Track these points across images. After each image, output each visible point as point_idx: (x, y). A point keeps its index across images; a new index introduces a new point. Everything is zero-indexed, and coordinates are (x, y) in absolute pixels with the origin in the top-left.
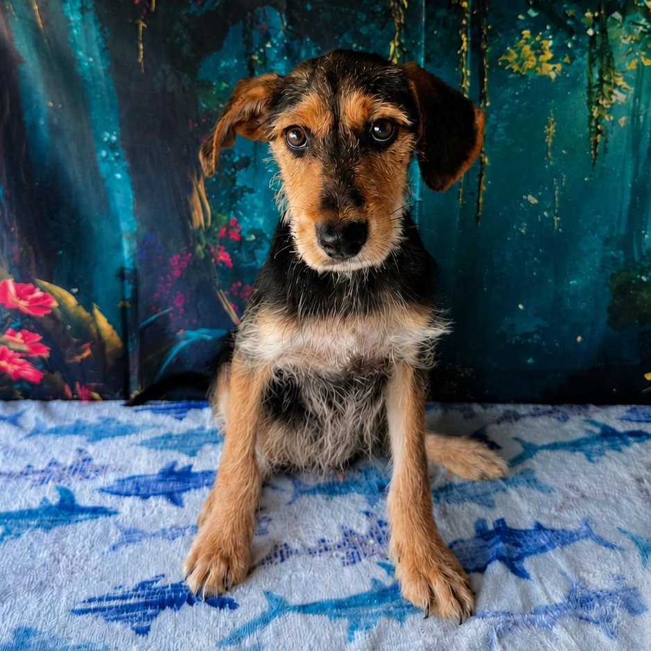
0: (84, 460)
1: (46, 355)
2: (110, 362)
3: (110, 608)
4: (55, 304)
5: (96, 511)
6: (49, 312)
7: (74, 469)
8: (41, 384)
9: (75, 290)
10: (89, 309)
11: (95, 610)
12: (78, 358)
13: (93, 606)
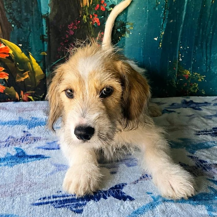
0: (27, 135)
1: (7, 78)
2: (38, 81)
3: (56, 201)
4: (11, 52)
5: (38, 157)
6: (8, 56)
7: (23, 139)
8: (4, 93)
9: (21, 45)
10: (28, 55)
11: (47, 203)
12: (23, 79)
13: (45, 201)
